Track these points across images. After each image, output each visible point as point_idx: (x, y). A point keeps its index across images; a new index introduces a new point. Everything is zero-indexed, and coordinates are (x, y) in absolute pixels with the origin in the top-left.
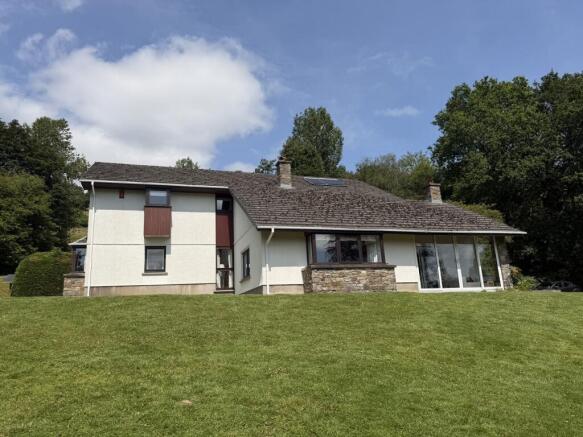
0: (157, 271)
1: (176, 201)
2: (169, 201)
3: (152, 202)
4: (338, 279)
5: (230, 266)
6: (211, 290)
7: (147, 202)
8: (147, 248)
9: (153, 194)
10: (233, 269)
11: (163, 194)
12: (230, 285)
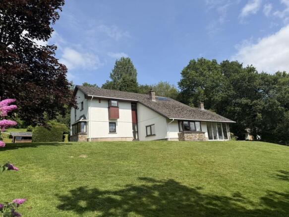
0: (113, 132)
1: (120, 105)
2: (118, 105)
3: (112, 105)
5: (136, 131)
6: (131, 140)
7: (110, 104)
8: (110, 123)
9: (112, 102)
10: (137, 132)
11: (116, 102)
12: (137, 138)
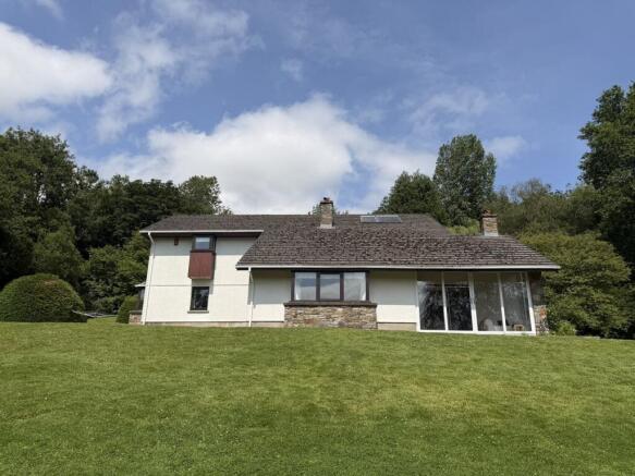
1: (220, 246)
3: (197, 247)
4: (311, 316)
7: (193, 247)
8: (194, 289)
9: (198, 240)
11: (207, 240)
